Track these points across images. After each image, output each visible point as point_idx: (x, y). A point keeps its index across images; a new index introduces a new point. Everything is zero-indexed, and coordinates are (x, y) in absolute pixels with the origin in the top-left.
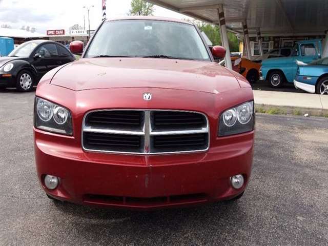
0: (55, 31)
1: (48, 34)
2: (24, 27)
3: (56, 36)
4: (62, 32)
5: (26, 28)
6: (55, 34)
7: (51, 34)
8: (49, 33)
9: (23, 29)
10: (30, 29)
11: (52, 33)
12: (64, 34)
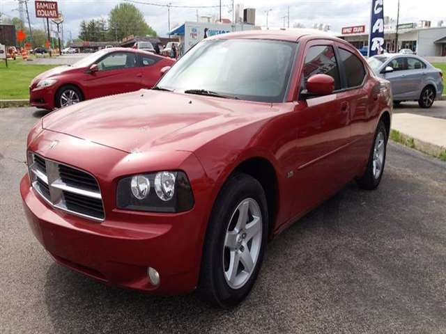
0: (353, 28)
1: (343, 33)
2: (316, 25)
3: (354, 34)
4: (361, 29)
5: (318, 26)
6: (352, 32)
7: (347, 33)
8: (345, 31)
9: (315, 27)
10: (323, 27)
11: (349, 30)
12: (364, 31)
